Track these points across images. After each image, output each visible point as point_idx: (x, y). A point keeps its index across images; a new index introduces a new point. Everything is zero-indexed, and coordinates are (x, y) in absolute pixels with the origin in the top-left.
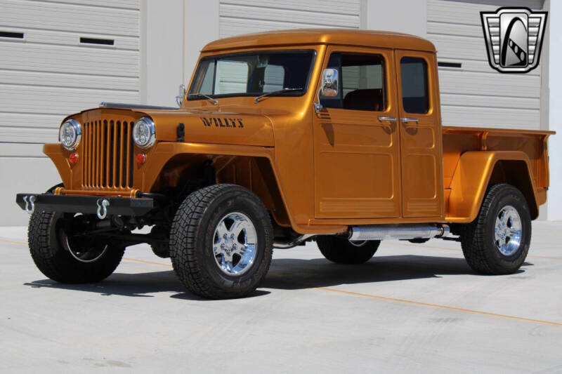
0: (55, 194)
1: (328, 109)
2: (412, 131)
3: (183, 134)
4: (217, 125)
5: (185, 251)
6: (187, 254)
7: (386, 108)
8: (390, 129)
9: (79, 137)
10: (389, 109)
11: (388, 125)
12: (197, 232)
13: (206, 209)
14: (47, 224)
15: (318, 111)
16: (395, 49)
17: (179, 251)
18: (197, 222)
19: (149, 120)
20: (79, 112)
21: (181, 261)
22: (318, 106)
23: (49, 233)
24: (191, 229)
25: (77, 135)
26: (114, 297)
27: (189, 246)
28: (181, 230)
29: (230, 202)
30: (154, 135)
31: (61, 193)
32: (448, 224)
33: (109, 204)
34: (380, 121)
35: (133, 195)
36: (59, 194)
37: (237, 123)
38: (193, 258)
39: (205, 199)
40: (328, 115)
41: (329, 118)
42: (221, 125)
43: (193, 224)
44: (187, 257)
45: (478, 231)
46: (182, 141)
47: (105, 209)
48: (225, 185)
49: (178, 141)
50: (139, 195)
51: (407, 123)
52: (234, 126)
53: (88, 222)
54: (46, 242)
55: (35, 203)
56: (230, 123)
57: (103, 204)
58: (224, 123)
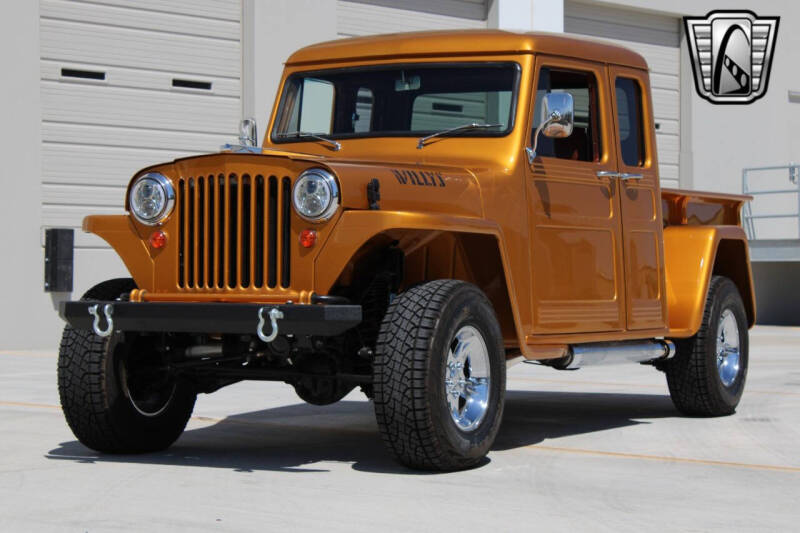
0: (133, 301)
1: (543, 158)
2: (632, 195)
3: (378, 198)
4: (414, 182)
5: (408, 392)
6: (414, 398)
7: (601, 156)
8: (610, 190)
9: (171, 203)
10: (606, 157)
11: (606, 184)
12: (429, 360)
13: (438, 321)
14: (101, 352)
15: (531, 162)
16: (609, 65)
17: (395, 394)
18: (428, 344)
19: (326, 173)
20: (172, 160)
21: (398, 409)
22: (532, 153)
23: (104, 368)
24: (419, 355)
25: (167, 199)
26: (258, 474)
27: (417, 384)
28: (398, 358)
29: (465, 309)
30: (336, 200)
31: (143, 298)
32: (672, 339)
33: (282, 316)
34: (599, 178)
35: (305, 299)
36: (139, 301)
37: (438, 182)
38: (423, 403)
39: (433, 305)
40: (542, 167)
41: (544, 173)
42: (420, 184)
43: (422, 347)
44: (413, 403)
45: (699, 350)
46: (377, 209)
47: (275, 325)
48: (455, 282)
49: (371, 209)
50: (315, 300)
51: (626, 181)
52: (435, 184)
53: (168, 348)
54: (100, 384)
55: (113, 317)
56: (430, 181)
57: (272, 317)
58: (422, 181)
